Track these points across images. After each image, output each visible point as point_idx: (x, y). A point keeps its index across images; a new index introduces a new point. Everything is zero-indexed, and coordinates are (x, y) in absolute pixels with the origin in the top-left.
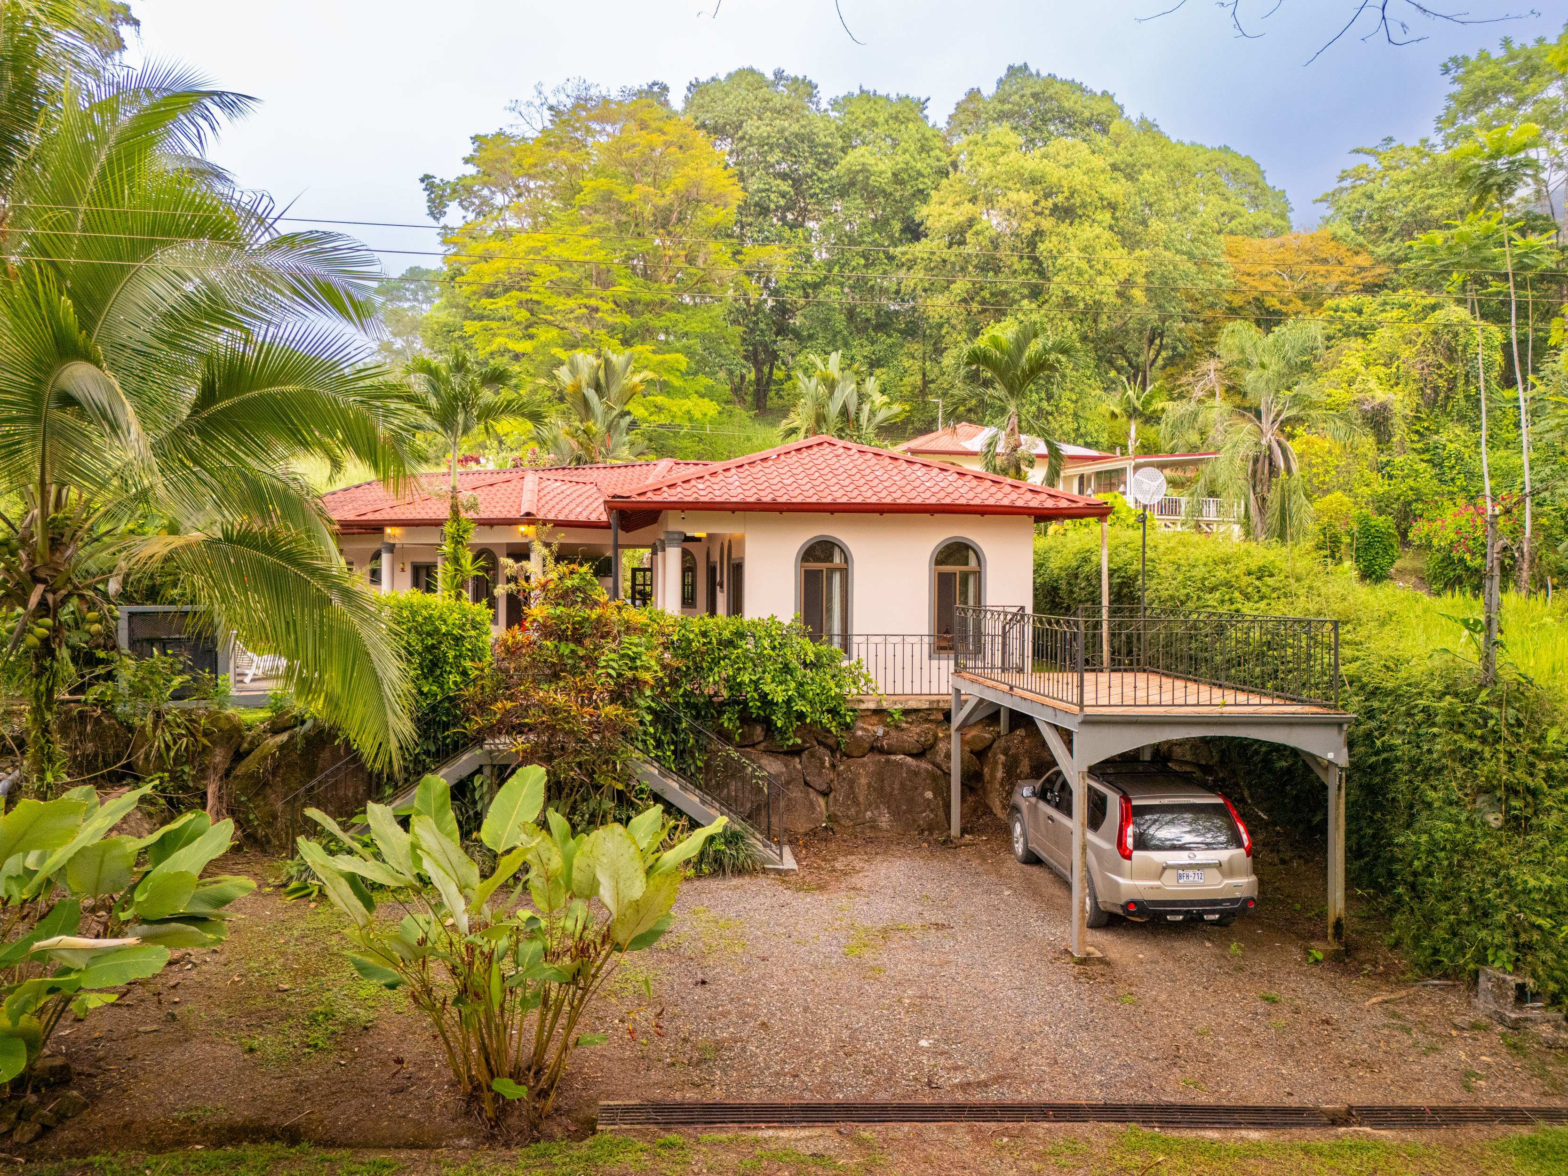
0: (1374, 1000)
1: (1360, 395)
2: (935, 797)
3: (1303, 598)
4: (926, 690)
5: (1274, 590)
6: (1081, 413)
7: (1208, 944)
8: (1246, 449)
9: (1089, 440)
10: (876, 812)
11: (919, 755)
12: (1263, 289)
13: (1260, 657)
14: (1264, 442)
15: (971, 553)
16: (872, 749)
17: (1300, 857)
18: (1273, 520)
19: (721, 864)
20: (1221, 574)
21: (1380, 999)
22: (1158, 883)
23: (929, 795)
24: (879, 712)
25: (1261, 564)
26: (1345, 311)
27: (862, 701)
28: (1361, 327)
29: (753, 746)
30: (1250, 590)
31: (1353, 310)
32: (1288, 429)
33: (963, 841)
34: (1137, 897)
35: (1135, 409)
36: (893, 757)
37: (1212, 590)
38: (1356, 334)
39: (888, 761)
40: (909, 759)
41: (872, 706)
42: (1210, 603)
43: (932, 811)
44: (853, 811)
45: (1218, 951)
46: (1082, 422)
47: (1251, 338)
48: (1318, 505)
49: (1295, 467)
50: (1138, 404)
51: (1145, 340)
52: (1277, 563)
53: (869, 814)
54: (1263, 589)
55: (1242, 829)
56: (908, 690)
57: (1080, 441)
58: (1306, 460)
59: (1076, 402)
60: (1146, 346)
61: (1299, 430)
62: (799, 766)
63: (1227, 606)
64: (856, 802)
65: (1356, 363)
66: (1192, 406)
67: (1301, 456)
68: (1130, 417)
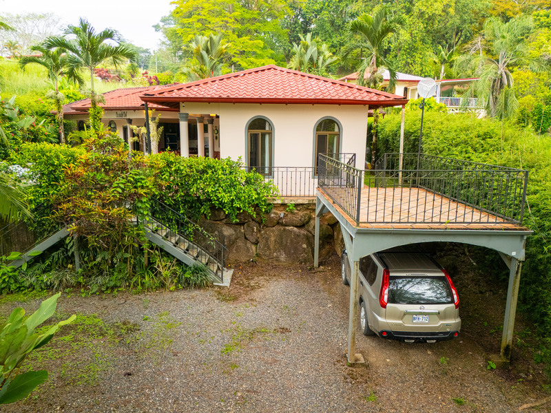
0: (525, 406)
1: (543, 53)
2: (308, 247)
3: (507, 152)
4: (307, 194)
5: (491, 146)
6: (423, 63)
7: (429, 352)
8: (491, 76)
9: (426, 74)
10: (279, 254)
11: (301, 226)
12: (506, 7)
13: (479, 185)
14: (499, 73)
15: (336, 125)
16: (278, 223)
17: (491, 291)
18: (500, 107)
19: (189, 284)
20: (463, 137)
21: (529, 405)
22: (401, 322)
23: (305, 246)
24: (284, 205)
25: (486, 131)
26: (541, 16)
27: (274, 200)
28: (548, 23)
29: (221, 220)
30: (477, 146)
31: (545, 15)
32: (511, 68)
33: (319, 270)
34: (388, 329)
35: (444, 60)
36: (287, 228)
37: (456, 145)
38: (545, 27)
39: (284, 230)
40: (295, 229)
41: (280, 202)
42: (454, 153)
43: (306, 253)
44: (268, 253)
45: (434, 358)
46: (424, 67)
47: (498, 24)
48: (520, 101)
49: (512, 84)
50: (446, 58)
51: (454, 33)
52: (495, 131)
53: (275, 254)
54: (485, 146)
55: (454, 292)
56: (298, 194)
57: (423, 75)
58: (517, 81)
59: (422, 58)
60: (454, 36)
61: (515, 69)
62: (243, 231)
63: (464, 154)
64: (269, 248)
65: (544, 39)
66: (468, 57)
67: (515, 80)
68: (442, 63)
